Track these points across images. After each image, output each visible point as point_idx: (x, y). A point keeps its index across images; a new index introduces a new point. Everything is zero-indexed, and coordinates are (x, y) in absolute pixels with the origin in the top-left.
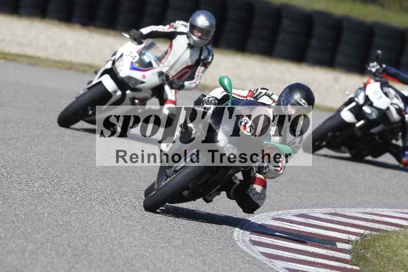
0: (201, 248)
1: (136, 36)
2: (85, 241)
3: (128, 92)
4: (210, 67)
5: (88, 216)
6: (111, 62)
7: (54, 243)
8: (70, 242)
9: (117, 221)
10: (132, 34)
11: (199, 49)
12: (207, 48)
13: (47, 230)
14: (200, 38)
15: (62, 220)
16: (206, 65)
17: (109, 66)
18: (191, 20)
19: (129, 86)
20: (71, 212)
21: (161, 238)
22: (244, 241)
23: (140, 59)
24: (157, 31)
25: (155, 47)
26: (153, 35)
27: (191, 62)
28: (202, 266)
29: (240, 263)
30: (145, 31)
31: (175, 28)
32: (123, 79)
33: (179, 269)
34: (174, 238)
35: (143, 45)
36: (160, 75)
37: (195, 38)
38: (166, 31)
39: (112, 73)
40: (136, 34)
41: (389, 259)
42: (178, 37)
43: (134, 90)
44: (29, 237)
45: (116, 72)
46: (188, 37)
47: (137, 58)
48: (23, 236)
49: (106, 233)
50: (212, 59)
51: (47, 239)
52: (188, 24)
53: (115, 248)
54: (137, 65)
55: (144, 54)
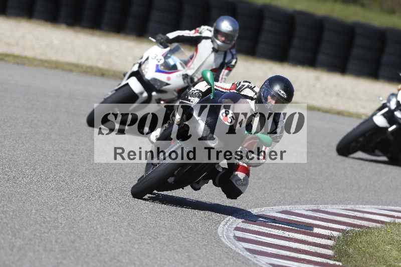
0: (186, 244)
1: (162, 40)
2: (72, 237)
3: (154, 93)
4: (234, 70)
5: (75, 213)
6: (137, 66)
7: (41, 240)
8: (58, 238)
9: (104, 217)
10: (158, 38)
11: (223, 53)
12: (231, 52)
13: (34, 226)
14: (223, 42)
15: (50, 217)
16: (230, 68)
17: (135, 68)
18: (215, 25)
19: (154, 87)
20: (58, 209)
21: (146, 234)
22: (228, 237)
23: (165, 62)
24: (183, 36)
25: (180, 51)
26: (178, 39)
27: (216, 65)
28: (187, 261)
29: (225, 259)
30: (171, 35)
31: (200, 33)
32: (148, 81)
33: (165, 265)
34: (160, 235)
35: (168, 49)
36: (185, 77)
37: (219, 42)
38: (192, 35)
39: (138, 75)
40: (162, 39)
41: (371, 255)
42: (204, 41)
43: (160, 91)
44: (17, 234)
45: (142, 74)
46: (212, 41)
47: (162, 61)
48: (12, 232)
49: (92, 229)
50: (236, 63)
51: (35, 235)
52: (212, 29)
53: (102, 243)
54: (162, 67)
55: (169, 57)
